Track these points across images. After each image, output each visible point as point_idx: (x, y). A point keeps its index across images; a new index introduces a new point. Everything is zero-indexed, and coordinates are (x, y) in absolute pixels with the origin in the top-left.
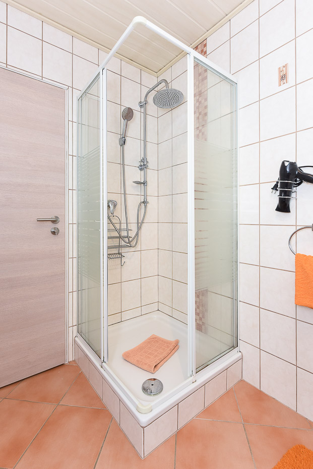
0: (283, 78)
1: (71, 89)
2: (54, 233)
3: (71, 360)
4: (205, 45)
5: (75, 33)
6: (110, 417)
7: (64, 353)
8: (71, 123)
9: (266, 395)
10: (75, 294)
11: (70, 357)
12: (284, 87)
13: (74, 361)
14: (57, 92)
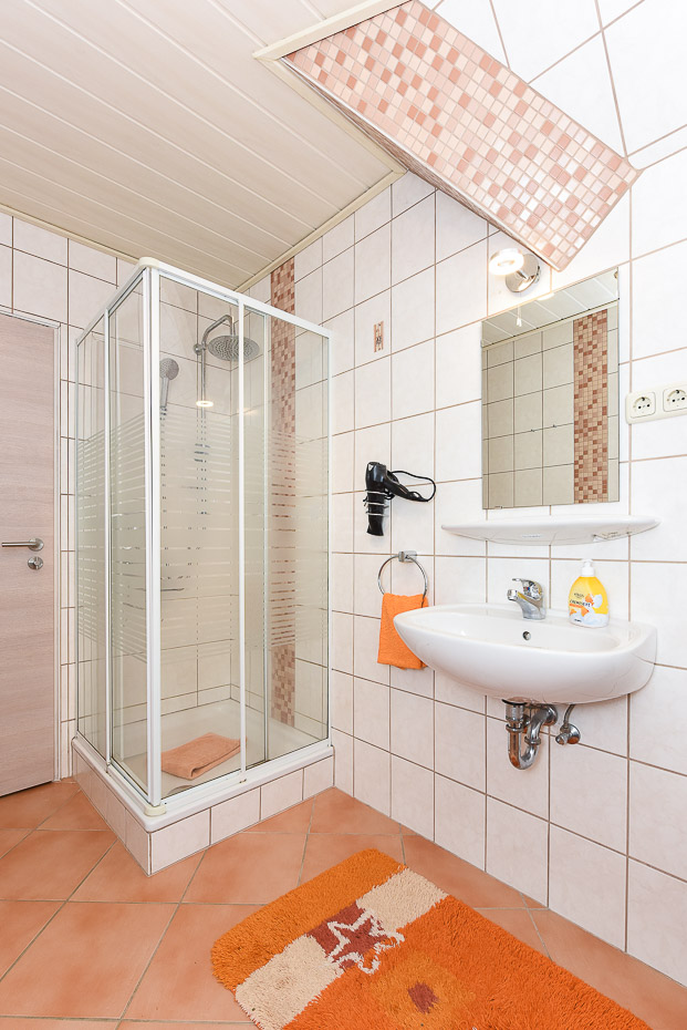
0: (379, 340)
1: (64, 327)
2: (33, 566)
3: (65, 775)
4: (293, 267)
5: (71, 232)
6: (113, 837)
7: (51, 763)
8: (64, 384)
9: (361, 803)
10: (72, 667)
11: (64, 771)
12: (380, 354)
13: (71, 778)
14: (38, 334)
